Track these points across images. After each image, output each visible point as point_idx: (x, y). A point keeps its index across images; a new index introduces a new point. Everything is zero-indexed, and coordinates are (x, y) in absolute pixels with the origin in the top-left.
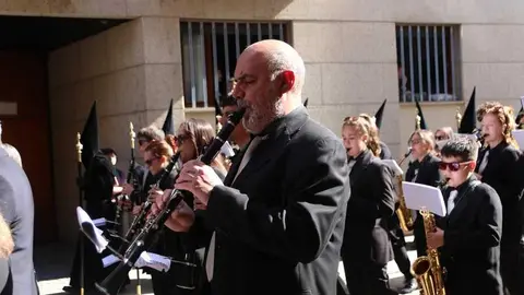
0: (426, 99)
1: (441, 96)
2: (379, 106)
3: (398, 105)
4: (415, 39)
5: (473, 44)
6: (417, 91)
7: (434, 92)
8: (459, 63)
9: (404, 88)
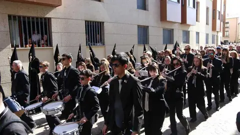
0: (94, 45)
1: (98, 44)
2: (79, 47)
3: (86, 47)
4: (91, 26)
5: (107, 28)
6: (91, 42)
7: (96, 43)
8: (104, 34)
9: (88, 41)
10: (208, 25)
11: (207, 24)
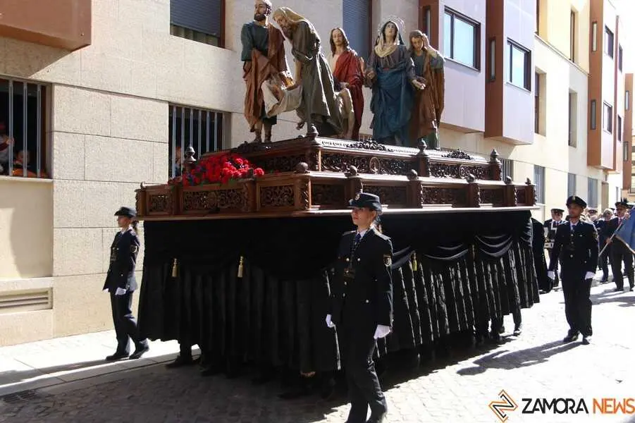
4: (188, 121)
10: (575, 146)
11: (571, 143)
